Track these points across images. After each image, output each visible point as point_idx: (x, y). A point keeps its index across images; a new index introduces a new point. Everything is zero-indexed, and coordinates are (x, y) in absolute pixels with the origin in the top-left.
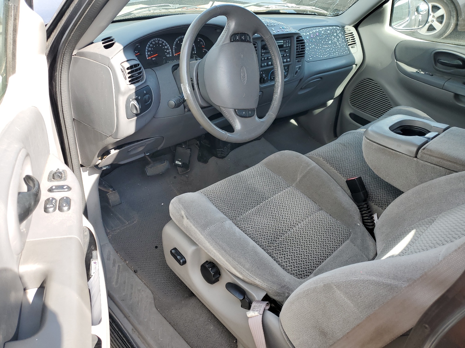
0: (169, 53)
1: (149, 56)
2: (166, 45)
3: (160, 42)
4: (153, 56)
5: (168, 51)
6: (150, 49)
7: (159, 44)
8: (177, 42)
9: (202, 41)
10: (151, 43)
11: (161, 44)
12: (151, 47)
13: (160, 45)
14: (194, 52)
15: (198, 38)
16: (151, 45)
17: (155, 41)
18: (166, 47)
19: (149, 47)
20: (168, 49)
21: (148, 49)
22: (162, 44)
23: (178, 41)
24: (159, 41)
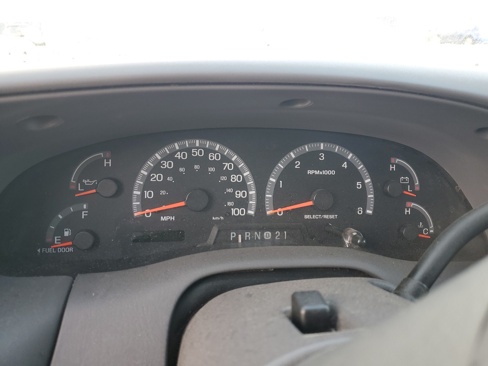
0: (243, 203)
1: (145, 204)
2: (237, 171)
3: (212, 157)
4: (164, 207)
5: (239, 194)
6: (156, 177)
7: (204, 161)
8: (293, 163)
9: (407, 173)
10: (170, 157)
11: (213, 163)
12: (166, 173)
13: (212, 169)
14: (364, 210)
15: (393, 160)
16: (166, 165)
17: (189, 150)
18: (234, 178)
19: (157, 168)
20: (243, 186)
21: (149, 177)
22: (218, 165)
23: (295, 159)
24: (208, 151)
